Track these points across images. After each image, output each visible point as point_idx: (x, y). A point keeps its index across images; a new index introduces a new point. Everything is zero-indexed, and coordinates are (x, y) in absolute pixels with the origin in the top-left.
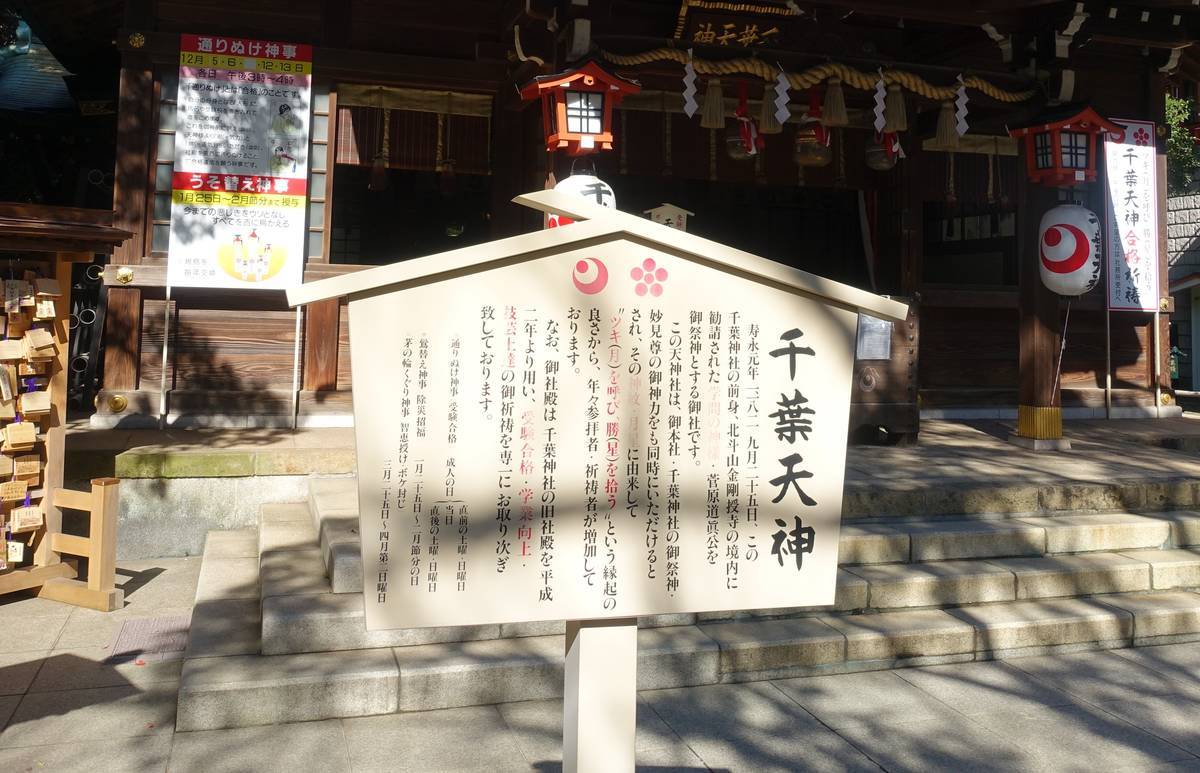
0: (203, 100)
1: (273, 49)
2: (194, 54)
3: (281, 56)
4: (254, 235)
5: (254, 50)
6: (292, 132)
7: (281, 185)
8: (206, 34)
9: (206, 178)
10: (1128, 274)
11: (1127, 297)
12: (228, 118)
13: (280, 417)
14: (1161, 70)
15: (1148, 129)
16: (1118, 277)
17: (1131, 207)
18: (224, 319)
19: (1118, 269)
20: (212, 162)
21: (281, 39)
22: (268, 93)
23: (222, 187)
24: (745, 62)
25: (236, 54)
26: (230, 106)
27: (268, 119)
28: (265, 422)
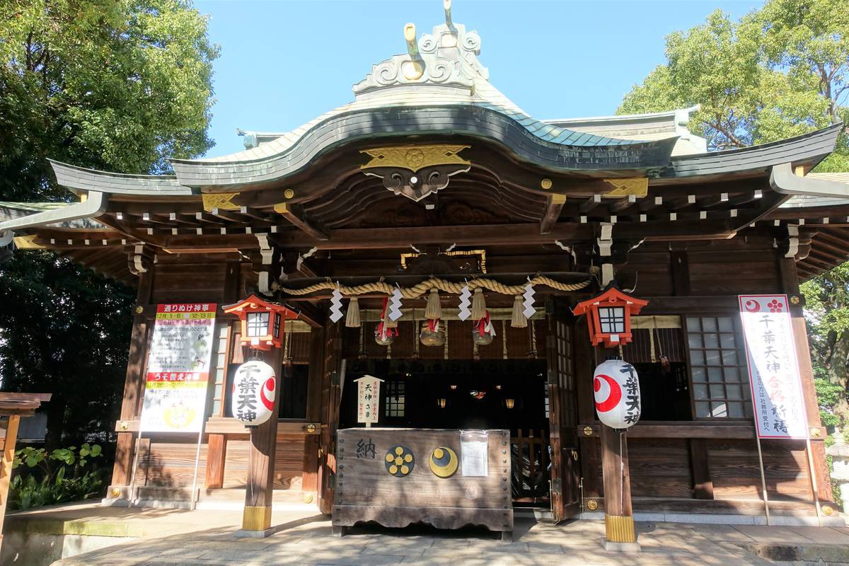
0: (163, 336)
1: (198, 307)
2: (163, 314)
3: (201, 311)
4: (181, 403)
5: (189, 309)
6: (202, 348)
7: (196, 377)
8: (168, 303)
9: (162, 374)
10: (774, 410)
11: (775, 428)
12: (173, 344)
13: (185, 503)
14: (786, 256)
15: (781, 299)
16: (764, 412)
17: (771, 359)
18: (171, 448)
19: (764, 406)
20: (163, 366)
21: (201, 302)
22: (193, 329)
23: (168, 379)
24: (372, 285)
25: (181, 311)
26: (175, 338)
27: (192, 343)
28: (178, 506)
